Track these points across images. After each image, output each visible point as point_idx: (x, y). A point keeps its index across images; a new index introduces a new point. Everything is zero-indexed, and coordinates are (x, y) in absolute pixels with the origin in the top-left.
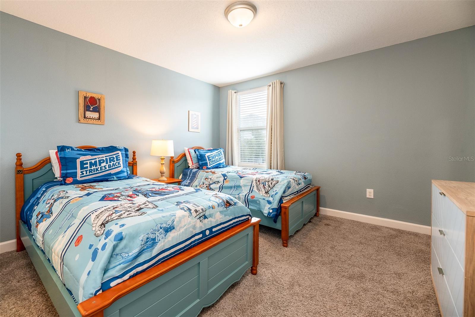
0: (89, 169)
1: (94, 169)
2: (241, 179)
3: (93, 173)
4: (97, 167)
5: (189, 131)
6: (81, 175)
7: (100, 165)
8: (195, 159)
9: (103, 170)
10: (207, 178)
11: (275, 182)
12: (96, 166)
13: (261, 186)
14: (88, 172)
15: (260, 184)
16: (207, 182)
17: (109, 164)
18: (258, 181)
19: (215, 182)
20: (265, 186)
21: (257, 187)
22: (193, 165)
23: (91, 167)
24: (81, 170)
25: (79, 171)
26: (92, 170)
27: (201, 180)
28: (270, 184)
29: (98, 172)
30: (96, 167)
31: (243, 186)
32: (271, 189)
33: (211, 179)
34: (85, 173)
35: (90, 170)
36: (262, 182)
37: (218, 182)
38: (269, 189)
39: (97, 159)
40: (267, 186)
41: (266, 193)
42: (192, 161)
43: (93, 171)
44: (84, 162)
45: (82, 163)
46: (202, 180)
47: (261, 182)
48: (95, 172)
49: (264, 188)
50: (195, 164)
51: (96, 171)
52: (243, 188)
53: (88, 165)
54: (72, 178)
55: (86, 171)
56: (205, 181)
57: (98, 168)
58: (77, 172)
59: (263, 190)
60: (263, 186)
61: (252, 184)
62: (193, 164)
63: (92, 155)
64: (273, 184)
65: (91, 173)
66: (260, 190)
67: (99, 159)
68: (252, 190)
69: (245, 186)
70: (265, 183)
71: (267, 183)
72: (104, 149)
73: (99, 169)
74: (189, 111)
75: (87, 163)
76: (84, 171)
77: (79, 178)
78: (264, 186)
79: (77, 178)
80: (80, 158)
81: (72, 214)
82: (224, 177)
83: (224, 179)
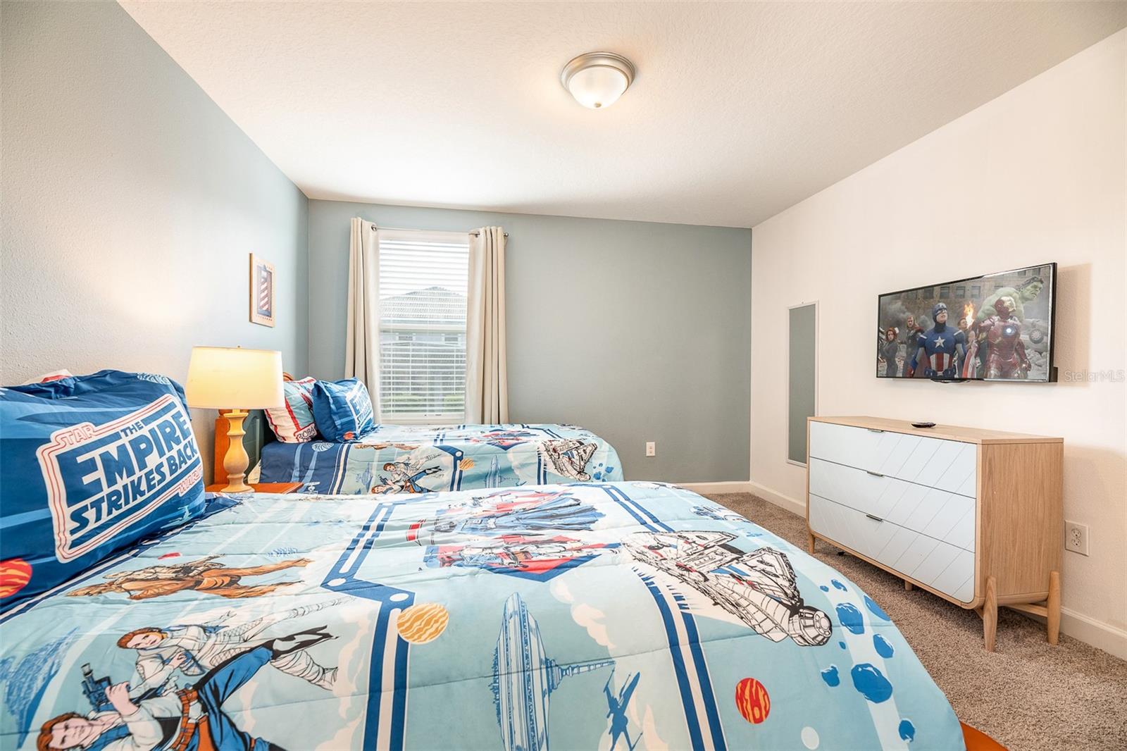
0: (106, 490)
1: (125, 487)
2: (506, 453)
3: (124, 508)
4: (135, 478)
5: (251, 320)
6: (73, 532)
7: (142, 465)
8: (302, 412)
9: (158, 488)
10: (390, 464)
11: (590, 448)
12: (131, 473)
13: (565, 459)
14: (104, 506)
15: (561, 457)
16: (396, 476)
17: (168, 455)
18: (551, 450)
19: (425, 471)
20: (573, 459)
21: (555, 464)
22: (301, 432)
23: (111, 482)
24: (69, 505)
25: (59, 510)
26: (117, 493)
27: (368, 471)
28: (583, 453)
29: (140, 499)
30: (131, 479)
31: (518, 468)
32: (585, 463)
33: (407, 465)
34: (90, 514)
35: (109, 496)
36: (562, 452)
37: (436, 468)
38: (582, 463)
39: (122, 434)
40: (576, 459)
41: (579, 473)
42: (293, 418)
43: (122, 501)
44: (80, 459)
45: (68, 464)
46: (374, 472)
47: (560, 453)
48: (132, 504)
49: (572, 463)
50: (306, 429)
51: (135, 499)
52: (517, 472)
53: (100, 474)
54: (25, 564)
55: (98, 505)
56: (385, 475)
57: (140, 479)
58: (50, 520)
59: (570, 468)
60: (568, 460)
61: (540, 460)
62: (299, 429)
63: (98, 420)
64: (588, 451)
65: (115, 513)
66: (564, 469)
67: (131, 437)
68: (545, 472)
69: (523, 466)
70: (571, 453)
71: (575, 452)
72: (84, 386)
73: (144, 487)
74: (251, 255)
75: (93, 460)
76: (85, 509)
77: (64, 554)
78: (570, 459)
79: (58, 555)
80: (48, 441)
81: (548, 664)
82: (454, 454)
83: (456, 459)
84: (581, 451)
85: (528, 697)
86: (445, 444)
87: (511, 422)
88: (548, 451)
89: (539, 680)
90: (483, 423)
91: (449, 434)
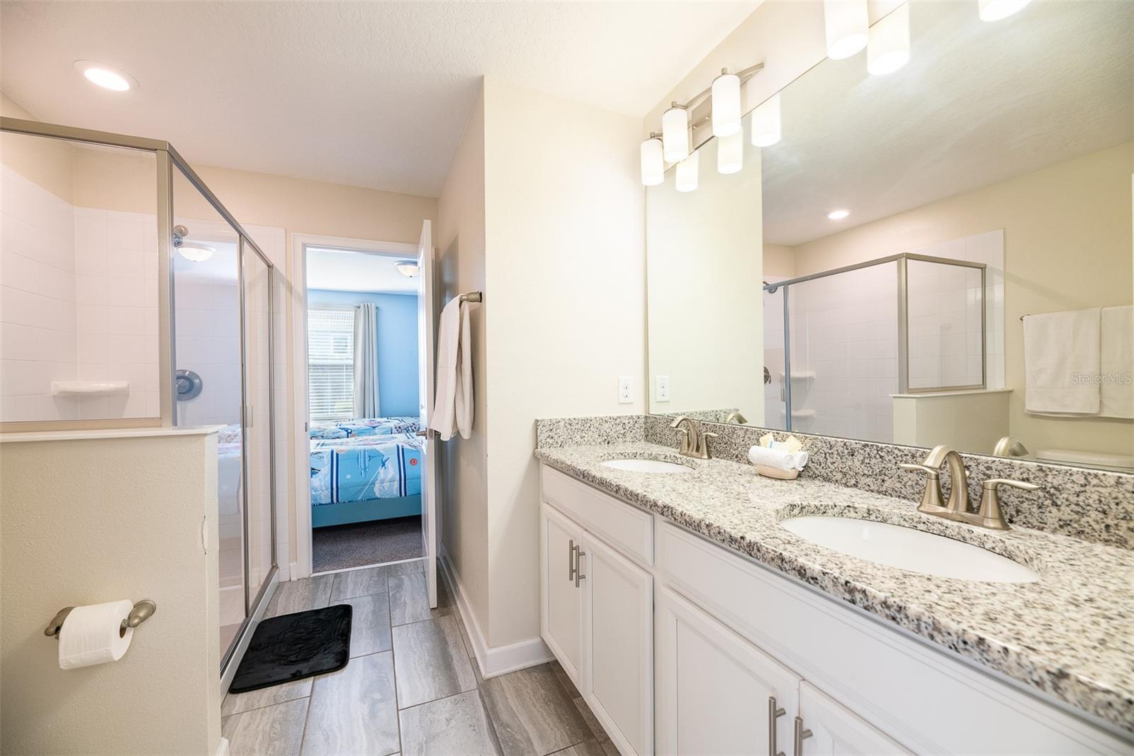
81: (370, 457)
82: (347, 431)
83: (348, 433)
84: (413, 428)
85: (365, 461)
86: (342, 427)
87: (382, 417)
88: (396, 428)
89: (367, 459)
90: (364, 417)
91: (343, 423)
